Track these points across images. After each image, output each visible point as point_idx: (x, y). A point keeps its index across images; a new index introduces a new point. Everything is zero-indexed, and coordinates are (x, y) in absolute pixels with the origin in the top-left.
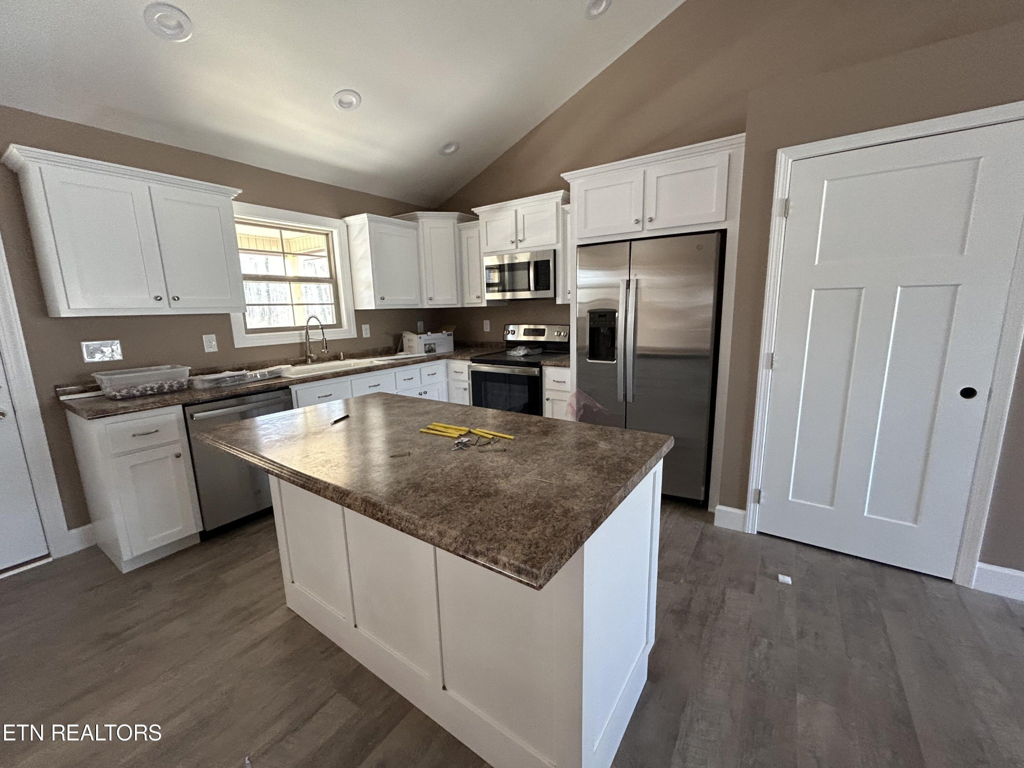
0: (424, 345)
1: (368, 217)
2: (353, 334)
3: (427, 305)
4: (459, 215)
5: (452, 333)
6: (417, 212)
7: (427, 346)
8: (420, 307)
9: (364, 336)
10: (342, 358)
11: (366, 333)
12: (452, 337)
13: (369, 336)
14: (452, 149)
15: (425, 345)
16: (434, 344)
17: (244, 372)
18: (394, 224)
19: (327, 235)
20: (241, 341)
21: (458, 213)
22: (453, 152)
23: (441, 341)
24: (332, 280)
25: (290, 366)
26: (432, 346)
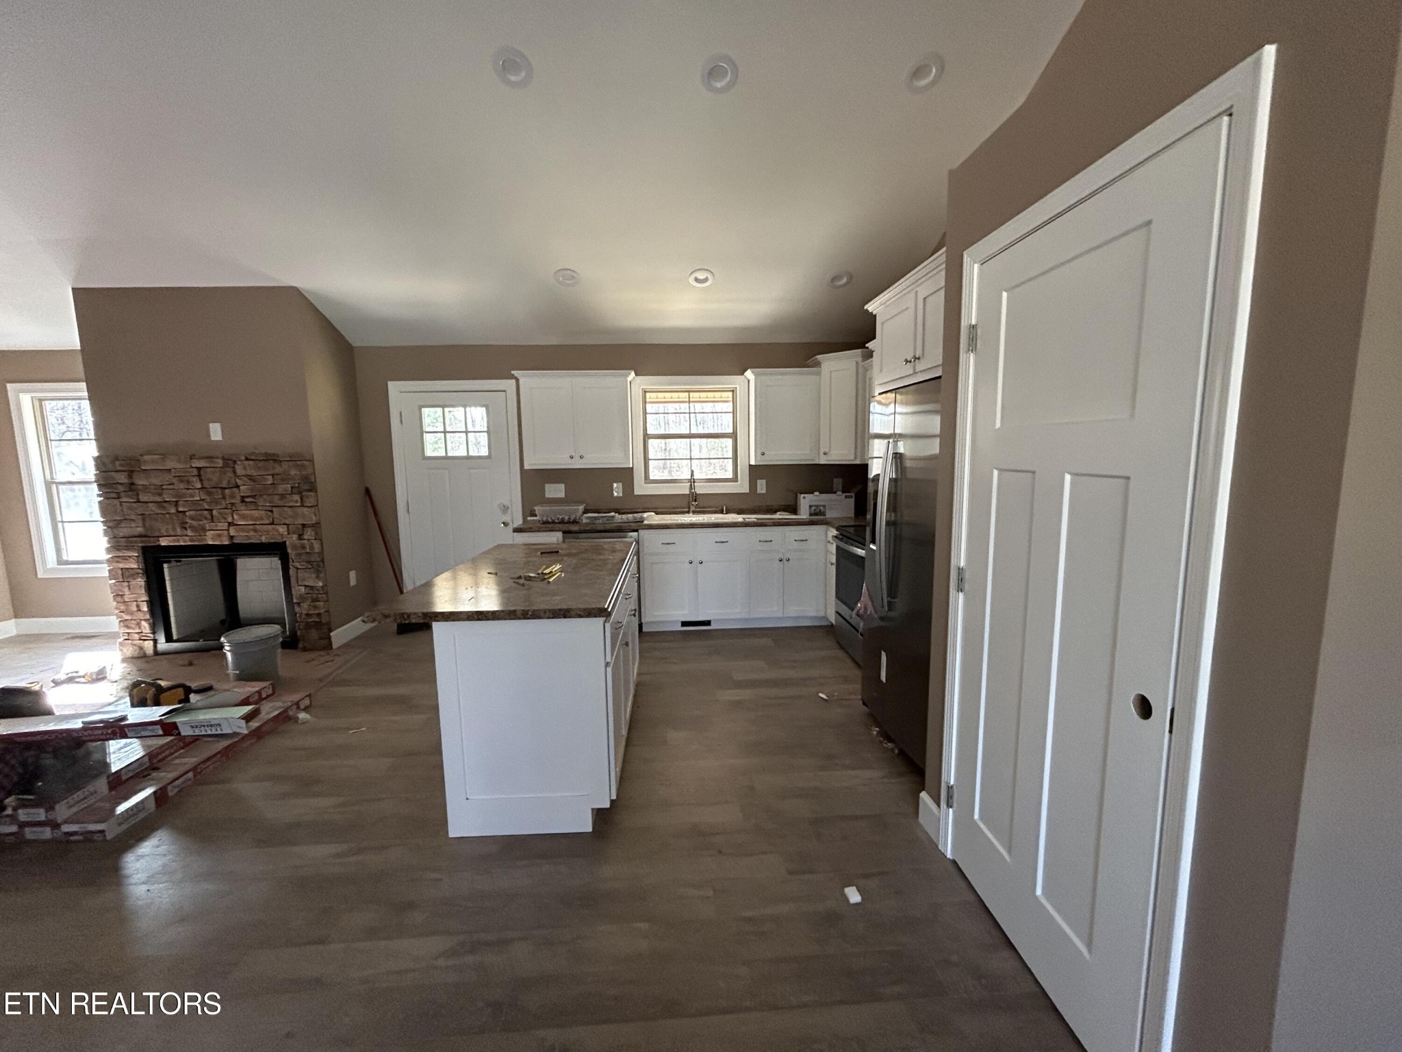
0: (808, 506)
1: (753, 373)
2: (745, 489)
3: (823, 461)
4: (862, 352)
5: (853, 494)
6: (817, 357)
7: (813, 508)
8: (816, 462)
9: (759, 491)
10: (725, 512)
11: (762, 487)
12: (852, 500)
13: (764, 491)
14: (845, 280)
15: (810, 506)
16: (824, 506)
17: (613, 514)
18: (793, 374)
19: (733, 391)
20: (641, 489)
21: (860, 350)
22: (845, 284)
23: (837, 503)
24: (734, 436)
25: (653, 513)
26: (822, 508)
